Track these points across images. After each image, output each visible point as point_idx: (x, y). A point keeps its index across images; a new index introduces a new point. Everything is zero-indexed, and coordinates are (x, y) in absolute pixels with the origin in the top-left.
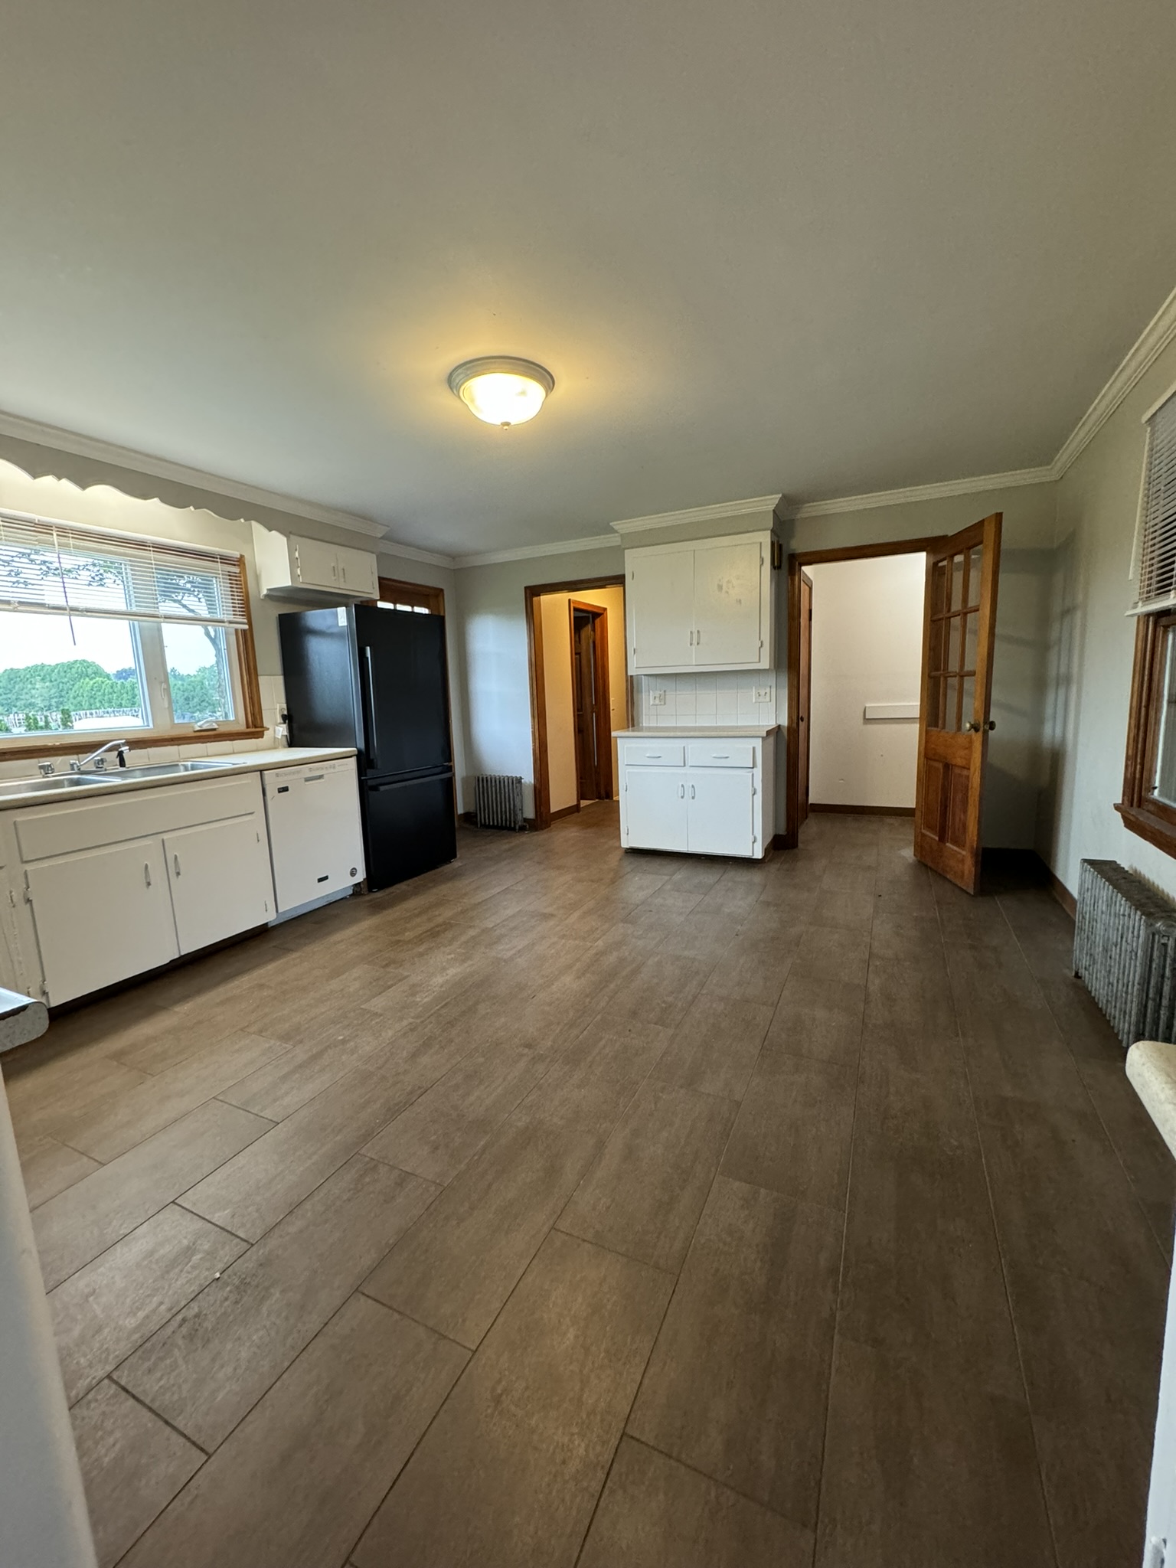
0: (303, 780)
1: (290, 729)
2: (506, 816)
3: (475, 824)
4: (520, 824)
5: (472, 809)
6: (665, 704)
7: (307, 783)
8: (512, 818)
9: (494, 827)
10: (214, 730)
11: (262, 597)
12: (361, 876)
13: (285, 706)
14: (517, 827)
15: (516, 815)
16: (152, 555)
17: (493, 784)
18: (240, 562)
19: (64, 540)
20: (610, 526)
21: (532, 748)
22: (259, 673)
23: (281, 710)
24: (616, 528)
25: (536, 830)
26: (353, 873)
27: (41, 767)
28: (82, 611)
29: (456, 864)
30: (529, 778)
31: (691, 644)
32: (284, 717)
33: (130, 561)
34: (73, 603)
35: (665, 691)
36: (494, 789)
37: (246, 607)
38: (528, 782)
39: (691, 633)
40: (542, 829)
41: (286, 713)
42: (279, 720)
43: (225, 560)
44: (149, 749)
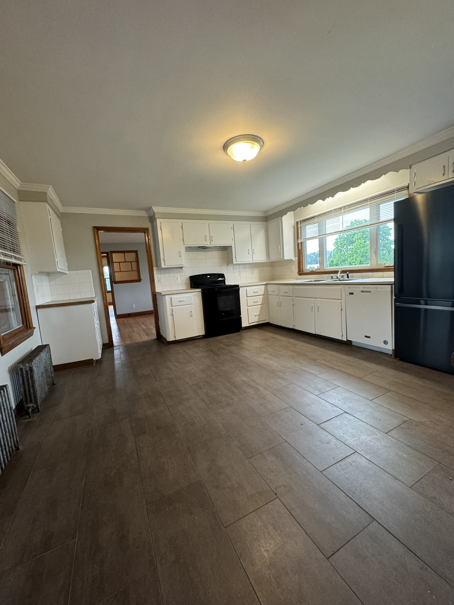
0: (360, 291)
12: (391, 346)
18: (409, 187)
26: (385, 342)
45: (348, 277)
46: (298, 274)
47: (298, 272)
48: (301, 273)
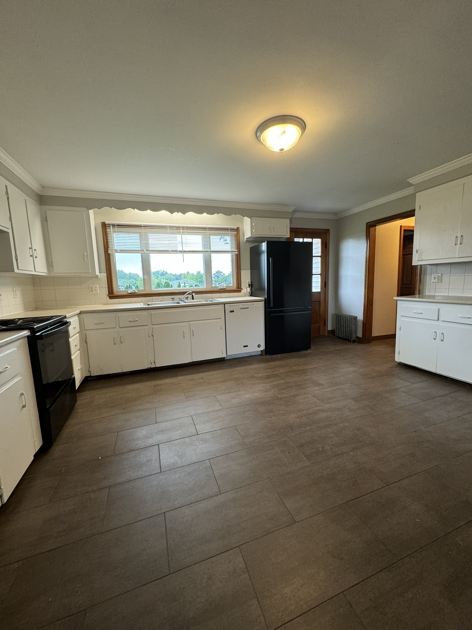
0: (240, 309)
1: (251, 290)
2: (347, 334)
3: (334, 335)
4: (353, 339)
5: (334, 329)
6: (441, 282)
7: (241, 310)
8: (350, 336)
9: (341, 338)
10: (225, 289)
11: (245, 242)
12: (263, 348)
13: (250, 281)
14: (352, 340)
15: (351, 334)
16: (208, 232)
17: (343, 318)
18: (237, 230)
19: (183, 231)
20: (408, 182)
21: (363, 303)
22: (241, 269)
23: (249, 282)
24: (411, 182)
25: (362, 343)
26: (259, 346)
27: (172, 298)
28: (186, 252)
29: (309, 351)
30: (360, 316)
31: (456, 245)
32: (249, 285)
33: (204, 235)
34: (184, 250)
35: (442, 274)
36: (343, 321)
37: (238, 247)
38: (360, 319)
39: (456, 237)
40: (365, 343)
41: (250, 284)
42: (248, 286)
43: (232, 230)
44: (203, 295)
45: (193, 299)
46: (108, 297)
47: (107, 293)
48: (112, 295)
